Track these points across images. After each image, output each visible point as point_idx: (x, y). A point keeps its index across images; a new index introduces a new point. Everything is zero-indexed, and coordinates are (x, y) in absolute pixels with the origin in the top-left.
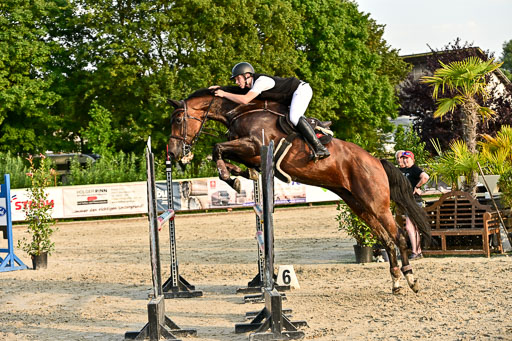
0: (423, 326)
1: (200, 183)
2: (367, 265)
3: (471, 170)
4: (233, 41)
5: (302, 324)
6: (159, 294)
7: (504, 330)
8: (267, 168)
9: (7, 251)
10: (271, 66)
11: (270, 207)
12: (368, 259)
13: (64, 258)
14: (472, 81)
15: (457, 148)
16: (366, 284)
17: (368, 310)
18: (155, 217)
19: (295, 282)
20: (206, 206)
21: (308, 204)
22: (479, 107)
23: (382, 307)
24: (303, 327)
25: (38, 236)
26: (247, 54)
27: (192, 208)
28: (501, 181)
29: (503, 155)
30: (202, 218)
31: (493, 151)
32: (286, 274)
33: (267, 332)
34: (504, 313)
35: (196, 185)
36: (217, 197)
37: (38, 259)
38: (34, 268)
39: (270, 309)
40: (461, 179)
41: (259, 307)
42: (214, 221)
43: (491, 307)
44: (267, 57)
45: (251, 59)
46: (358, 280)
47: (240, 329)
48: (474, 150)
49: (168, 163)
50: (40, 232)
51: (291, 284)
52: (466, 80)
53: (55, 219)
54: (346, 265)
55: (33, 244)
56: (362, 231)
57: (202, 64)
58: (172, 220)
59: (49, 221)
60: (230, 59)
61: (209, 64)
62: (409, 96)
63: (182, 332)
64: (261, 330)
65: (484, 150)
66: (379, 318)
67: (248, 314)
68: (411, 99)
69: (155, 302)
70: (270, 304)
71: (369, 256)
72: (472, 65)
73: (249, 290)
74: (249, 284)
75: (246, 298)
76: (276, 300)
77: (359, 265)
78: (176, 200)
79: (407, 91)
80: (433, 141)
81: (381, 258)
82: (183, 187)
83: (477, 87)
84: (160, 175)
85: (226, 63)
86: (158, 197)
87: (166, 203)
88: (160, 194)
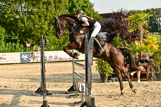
1: (37, 53)
2: (106, 83)
3: (141, 51)
4: (46, 7)
12: (106, 81)
15: (137, 43)
20: (39, 61)
22: (144, 29)
26: (50, 11)
27: (34, 62)
40: (137, 54)
44: (57, 12)
45: (52, 13)
48: (142, 44)
54: (98, 83)
56: (104, 71)
57: (36, 14)
69: (46, 100)
70: (90, 101)
71: (107, 80)
72: (142, 15)
73: (69, 93)
74: (68, 90)
75: (70, 96)
76: (93, 100)
77: (104, 83)
78: (29, 59)
79: (105, 25)
80: (125, 41)
81: (110, 81)
82: (31, 54)
83: (144, 22)
84: (22, 50)
85: (44, 14)
86: (23, 58)
87: (26, 60)
88: (24, 56)
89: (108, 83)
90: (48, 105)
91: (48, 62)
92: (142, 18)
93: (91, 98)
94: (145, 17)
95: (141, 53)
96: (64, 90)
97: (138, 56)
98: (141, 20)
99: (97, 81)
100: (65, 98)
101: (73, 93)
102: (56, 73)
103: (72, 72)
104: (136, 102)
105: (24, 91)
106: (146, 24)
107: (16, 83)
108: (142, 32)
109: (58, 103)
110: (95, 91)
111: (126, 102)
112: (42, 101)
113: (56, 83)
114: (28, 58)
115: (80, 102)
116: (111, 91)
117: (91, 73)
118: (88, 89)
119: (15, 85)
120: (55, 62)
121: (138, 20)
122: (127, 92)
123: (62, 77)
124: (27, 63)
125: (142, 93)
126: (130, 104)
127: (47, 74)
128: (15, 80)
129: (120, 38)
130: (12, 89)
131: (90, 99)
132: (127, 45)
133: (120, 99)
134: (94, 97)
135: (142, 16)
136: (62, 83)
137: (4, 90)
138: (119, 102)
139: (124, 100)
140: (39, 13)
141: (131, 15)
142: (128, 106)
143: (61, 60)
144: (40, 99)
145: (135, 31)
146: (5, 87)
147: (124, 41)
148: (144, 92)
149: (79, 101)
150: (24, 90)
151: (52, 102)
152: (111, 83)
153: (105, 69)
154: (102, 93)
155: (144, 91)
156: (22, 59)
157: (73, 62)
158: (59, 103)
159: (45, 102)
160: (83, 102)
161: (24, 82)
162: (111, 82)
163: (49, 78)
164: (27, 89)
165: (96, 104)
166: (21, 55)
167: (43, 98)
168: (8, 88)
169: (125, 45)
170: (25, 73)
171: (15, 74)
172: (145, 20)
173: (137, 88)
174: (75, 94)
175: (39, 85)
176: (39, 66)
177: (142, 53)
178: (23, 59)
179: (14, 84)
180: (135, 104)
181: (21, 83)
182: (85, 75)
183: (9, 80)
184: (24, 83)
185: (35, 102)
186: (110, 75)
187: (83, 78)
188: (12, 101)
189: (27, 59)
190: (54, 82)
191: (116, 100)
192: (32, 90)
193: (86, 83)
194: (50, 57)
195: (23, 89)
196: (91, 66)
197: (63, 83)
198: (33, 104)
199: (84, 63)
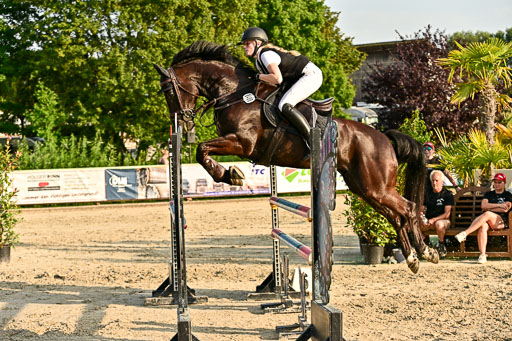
1: (159, 170)
2: (379, 266)
3: (490, 162)
4: (186, 24)
12: (379, 260)
13: (26, 251)
14: (492, 65)
15: (476, 138)
20: (164, 195)
22: (498, 94)
26: (201, 37)
27: (149, 197)
30: (161, 208)
35: (155, 172)
37: (1, 253)
40: (478, 172)
44: (221, 41)
46: (380, 285)
48: (492, 142)
50: (3, 222)
52: (486, 64)
54: (353, 266)
56: (373, 228)
57: (154, 47)
60: (182, 42)
61: (161, 46)
66: (441, 336)
68: (379, 87)
69: (186, 319)
70: (328, 322)
71: (380, 256)
72: (494, 47)
73: (261, 296)
74: (258, 288)
75: (263, 307)
76: (336, 319)
77: (370, 267)
78: (133, 188)
79: (375, 79)
80: (438, 131)
81: (392, 259)
82: (141, 174)
83: (500, 72)
84: (112, 161)
85: (179, 46)
86: (114, 184)
87: (123, 191)
88: (116, 181)
89: (385, 265)
90: (193, 337)
91: (194, 199)
92: (494, 57)
93: (331, 314)
94: (503, 56)
95: (489, 168)
96: (244, 289)
97: (481, 180)
98: (489, 65)
99: (348, 258)
100: (248, 315)
101: (274, 297)
102: (218, 233)
103: (269, 232)
104: (474, 326)
105: (117, 292)
106: (507, 76)
107: (93, 266)
108: (493, 102)
109: (224, 328)
110: (343, 290)
111: (440, 326)
112: (176, 322)
113: (219, 267)
114: (130, 186)
115: (296, 326)
116: (393, 291)
117: (330, 234)
118: (321, 286)
119: (88, 271)
120: (216, 198)
121: (480, 65)
122: (446, 294)
123: (237, 246)
124: (127, 202)
125: (494, 297)
126: (455, 333)
127: (189, 235)
128: (87, 255)
129: (423, 122)
130: (81, 284)
131: (328, 317)
132: (444, 144)
133: (422, 318)
134: (340, 309)
135: (494, 52)
136: (237, 265)
137: (54, 287)
138: (421, 325)
139: (434, 321)
140: (163, 40)
141: (458, 49)
142: (447, 338)
143: (233, 193)
144: (169, 315)
145: (470, 98)
146: (57, 277)
147: (434, 133)
148: (500, 295)
149: (292, 323)
150: (116, 288)
151: (206, 324)
152: (394, 265)
153: (376, 221)
154: (367, 297)
155: (501, 292)
156: (110, 189)
157: (273, 199)
158: (229, 329)
159: (183, 327)
160: (303, 327)
161: (117, 261)
162: (395, 262)
163: (198, 249)
164: (128, 285)
165: (347, 332)
166: (108, 176)
167: (179, 313)
168: (67, 282)
169: (440, 144)
170: (120, 234)
171: (89, 236)
172: (502, 65)
173: (476, 283)
174: (279, 301)
175: (163, 271)
176: (166, 210)
177: (494, 171)
178: (116, 189)
179: (86, 270)
180: (470, 332)
181: (107, 264)
182: (311, 240)
183: (72, 255)
184: (116, 264)
185: (151, 326)
186: (391, 239)
187: (303, 250)
188: (81, 322)
189: (126, 188)
190: (211, 262)
191: (411, 322)
192: (143, 288)
193: (313, 265)
194: (199, 181)
195: (114, 286)
196: (330, 212)
197: (242, 266)
198: (146, 332)
199: (307, 202)
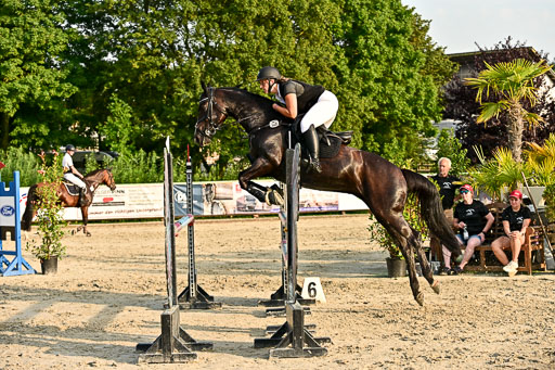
0: (455, 346)
1: (225, 186)
2: (399, 279)
3: (515, 180)
4: (266, 34)
5: (325, 340)
6: (174, 304)
7: (541, 353)
8: (293, 173)
9: (15, 253)
10: (306, 61)
11: (295, 215)
12: (401, 273)
13: (76, 263)
14: (518, 85)
15: (502, 156)
16: (397, 300)
17: (397, 328)
18: (172, 222)
19: (320, 295)
20: (231, 212)
21: (340, 212)
22: (526, 112)
23: (413, 325)
24: (326, 344)
25: (48, 238)
26: (281, 48)
27: (215, 213)
28: (546, 193)
29: (550, 166)
30: (225, 224)
31: (540, 160)
32: (312, 286)
33: (287, 348)
34: (542, 334)
35: (221, 188)
36: (242, 202)
37: (47, 264)
38: (43, 273)
39: (291, 323)
41: (281, 321)
42: (239, 228)
43: (529, 328)
44: (302, 51)
45: (285, 54)
46: (388, 295)
47: (260, 344)
48: (519, 159)
49: (189, 164)
50: (50, 234)
51: (317, 298)
52: (512, 83)
53: (67, 221)
55: (42, 247)
57: (232, 58)
58: (191, 225)
59: (60, 222)
60: (262, 53)
61: (239, 58)
62: (453, 98)
63: (196, 345)
64: (282, 346)
65: (530, 160)
66: (409, 336)
67: (269, 328)
68: (456, 101)
69: (169, 314)
71: (402, 270)
72: (519, 67)
74: (272, 296)
75: (268, 311)
76: (299, 315)
77: (392, 280)
78: (199, 204)
79: (451, 93)
82: (206, 190)
83: (524, 91)
84: (181, 176)
85: (257, 57)
86: (179, 200)
88: (181, 197)
91: (260, 216)
92: (520, 78)
93: (294, 311)
94: (530, 76)
98: (516, 85)
101: (283, 303)
105: (145, 298)
108: (520, 121)
114: (195, 202)
121: (507, 85)
129: (457, 139)
130: (115, 291)
135: (519, 72)
136: (268, 277)
140: (243, 52)
143: (300, 210)
145: (494, 118)
150: (146, 295)
154: (368, 305)
163: (238, 263)
166: (173, 192)
172: (529, 84)
178: (181, 205)
180: (437, 333)
191: (392, 325)
195: (144, 293)
